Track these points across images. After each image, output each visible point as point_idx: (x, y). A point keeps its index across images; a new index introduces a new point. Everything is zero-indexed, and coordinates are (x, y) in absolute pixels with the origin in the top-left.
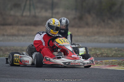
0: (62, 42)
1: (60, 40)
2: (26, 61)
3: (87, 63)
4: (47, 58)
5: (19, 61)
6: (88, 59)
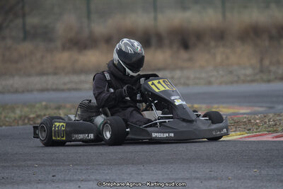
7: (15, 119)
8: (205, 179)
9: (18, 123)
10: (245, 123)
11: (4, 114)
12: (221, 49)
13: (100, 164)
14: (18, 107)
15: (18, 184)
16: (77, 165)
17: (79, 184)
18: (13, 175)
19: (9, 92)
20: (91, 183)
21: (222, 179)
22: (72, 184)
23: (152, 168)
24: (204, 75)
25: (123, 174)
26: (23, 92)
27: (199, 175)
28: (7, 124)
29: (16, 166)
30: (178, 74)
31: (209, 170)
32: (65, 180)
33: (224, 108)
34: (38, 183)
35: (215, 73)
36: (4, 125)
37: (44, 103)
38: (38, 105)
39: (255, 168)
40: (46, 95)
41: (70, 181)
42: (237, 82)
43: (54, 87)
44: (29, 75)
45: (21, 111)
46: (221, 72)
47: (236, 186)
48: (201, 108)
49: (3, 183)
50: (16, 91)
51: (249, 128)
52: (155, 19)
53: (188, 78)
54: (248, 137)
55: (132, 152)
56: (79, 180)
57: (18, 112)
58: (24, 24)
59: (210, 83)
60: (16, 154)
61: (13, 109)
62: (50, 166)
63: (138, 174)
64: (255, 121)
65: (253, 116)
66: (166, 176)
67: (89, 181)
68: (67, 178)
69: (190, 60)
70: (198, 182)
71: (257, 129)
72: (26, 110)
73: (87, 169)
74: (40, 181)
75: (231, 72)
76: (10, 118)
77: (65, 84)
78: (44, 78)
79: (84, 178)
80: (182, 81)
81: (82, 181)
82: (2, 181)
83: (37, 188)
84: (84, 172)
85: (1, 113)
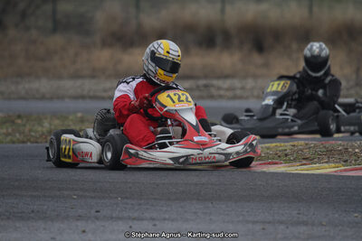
0: (174, 102)
1: (169, 96)
2: (87, 154)
3: (238, 153)
4: (130, 151)
5: (71, 153)
6: (241, 143)
7: (43, 134)
8: (292, 224)
9: (46, 138)
10: (340, 153)
11: (28, 127)
13: (155, 199)
14: (46, 119)
15: (52, 220)
16: (127, 198)
17: (130, 223)
18: (46, 207)
19: (34, 98)
20: (145, 222)
21: (313, 225)
22: (120, 223)
23: (223, 206)
25: (186, 212)
26: (51, 99)
27: (284, 218)
28: (32, 140)
29: (49, 197)
30: (250, 83)
31: (296, 212)
32: (112, 218)
34: (78, 220)
36: (29, 140)
37: (79, 115)
38: (71, 118)
39: (355, 212)
40: (81, 104)
41: (119, 218)
43: (91, 94)
44: (60, 77)
45: (51, 125)
47: (332, 234)
49: (33, 218)
50: (43, 98)
51: (345, 158)
52: (223, 11)
54: (345, 170)
55: (196, 184)
56: (129, 218)
57: (46, 124)
58: (54, 12)
60: (48, 180)
61: (39, 120)
62: (92, 197)
63: (205, 213)
64: (354, 150)
65: (350, 144)
66: (241, 218)
67: (142, 220)
68: (114, 215)
69: (266, 65)
70: (282, 227)
71: (356, 160)
72: (57, 122)
73: (140, 204)
74: (79, 218)
76: (36, 132)
77: (105, 91)
78: (79, 82)
79: (136, 215)
80: (256, 93)
81: (134, 219)
82: (32, 215)
83: (77, 226)
84: (136, 208)
85: (24, 125)
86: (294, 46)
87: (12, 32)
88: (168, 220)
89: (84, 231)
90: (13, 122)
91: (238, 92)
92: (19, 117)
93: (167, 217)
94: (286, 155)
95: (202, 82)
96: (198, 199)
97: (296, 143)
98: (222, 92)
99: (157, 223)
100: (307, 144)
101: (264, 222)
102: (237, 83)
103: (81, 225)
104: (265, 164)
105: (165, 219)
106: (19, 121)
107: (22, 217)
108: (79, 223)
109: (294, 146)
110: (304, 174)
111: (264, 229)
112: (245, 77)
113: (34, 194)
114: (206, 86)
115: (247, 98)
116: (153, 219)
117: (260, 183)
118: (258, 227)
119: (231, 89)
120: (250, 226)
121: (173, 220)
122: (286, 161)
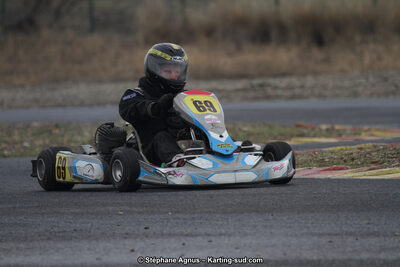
8: (362, 236)
11: (67, 137)
12: (371, 46)
13: (210, 212)
14: (86, 127)
15: (97, 239)
16: (178, 212)
17: (183, 240)
18: (89, 225)
19: (73, 105)
20: (200, 238)
21: (385, 235)
22: (173, 240)
23: (285, 218)
24: (347, 83)
25: (244, 225)
26: (91, 105)
27: (353, 230)
29: (92, 214)
30: (310, 81)
31: (365, 222)
32: (162, 235)
33: (378, 130)
34: (125, 238)
35: (363, 81)
41: (171, 235)
42: (394, 93)
44: (100, 81)
46: (371, 79)
48: (345, 130)
49: (76, 238)
50: (82, 104)
52: (277, 2)
53: (324, 87)
55: (254, 195)
56: (182, 234)
57: (87, 134)
58: (91, 9)
59: (355, 95)
61: (79, 130)
62: (139, 213)
63: (266, 227)
66: (305, 230)
67: (196, 236)
68: (165, 232)
69: (327, 60)
70: (351, 239)
73: (193, 219)
74: (127, 236)
75: (386, 79)
76: (76, 142)
79: (189, 231)
80: (316, 91)
81: (187, 235)
82: (75, 234)
83: (124, 245)
84: (189, 222)
85: (63, 136)
86: (358, 38)
87: (46, 33)
88: (224, 235)
89: (132, 251)
90: (50, 132)
91: (298, 91)
92: (57, 126)
93: (223, 231)
94: (353, 159)
95: (257, 82)
96: (257, 212)
97: (363, 146)
98: (280, 92)
99: (213, 239)
100: (375, 147)
101: (330, 234)
102: (295, 81)
103: (129, 243)
104: (329, 170)
105: (221, 234)
106: (57, 131)
107: (65, 237)
108: (127, 242)
109: (361, 149)
110: (373, 180)
111: (331, 242)
112: (304, 75)
113: (77, 211)
114: (261, 86)
115: (307, 97)
116: (208, 235)
117: (324, 191)
118: (324, 240)
119: (289, 88)
120: (315, 238)
121: (230, 235)
122: (353, 166)
